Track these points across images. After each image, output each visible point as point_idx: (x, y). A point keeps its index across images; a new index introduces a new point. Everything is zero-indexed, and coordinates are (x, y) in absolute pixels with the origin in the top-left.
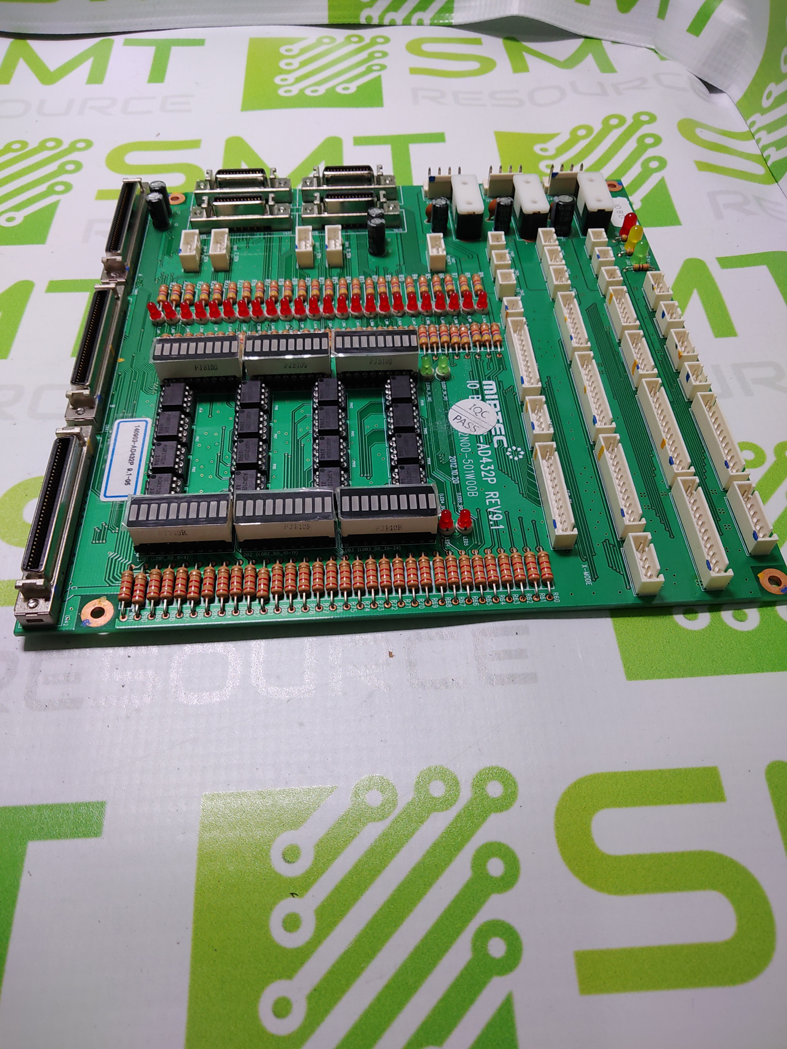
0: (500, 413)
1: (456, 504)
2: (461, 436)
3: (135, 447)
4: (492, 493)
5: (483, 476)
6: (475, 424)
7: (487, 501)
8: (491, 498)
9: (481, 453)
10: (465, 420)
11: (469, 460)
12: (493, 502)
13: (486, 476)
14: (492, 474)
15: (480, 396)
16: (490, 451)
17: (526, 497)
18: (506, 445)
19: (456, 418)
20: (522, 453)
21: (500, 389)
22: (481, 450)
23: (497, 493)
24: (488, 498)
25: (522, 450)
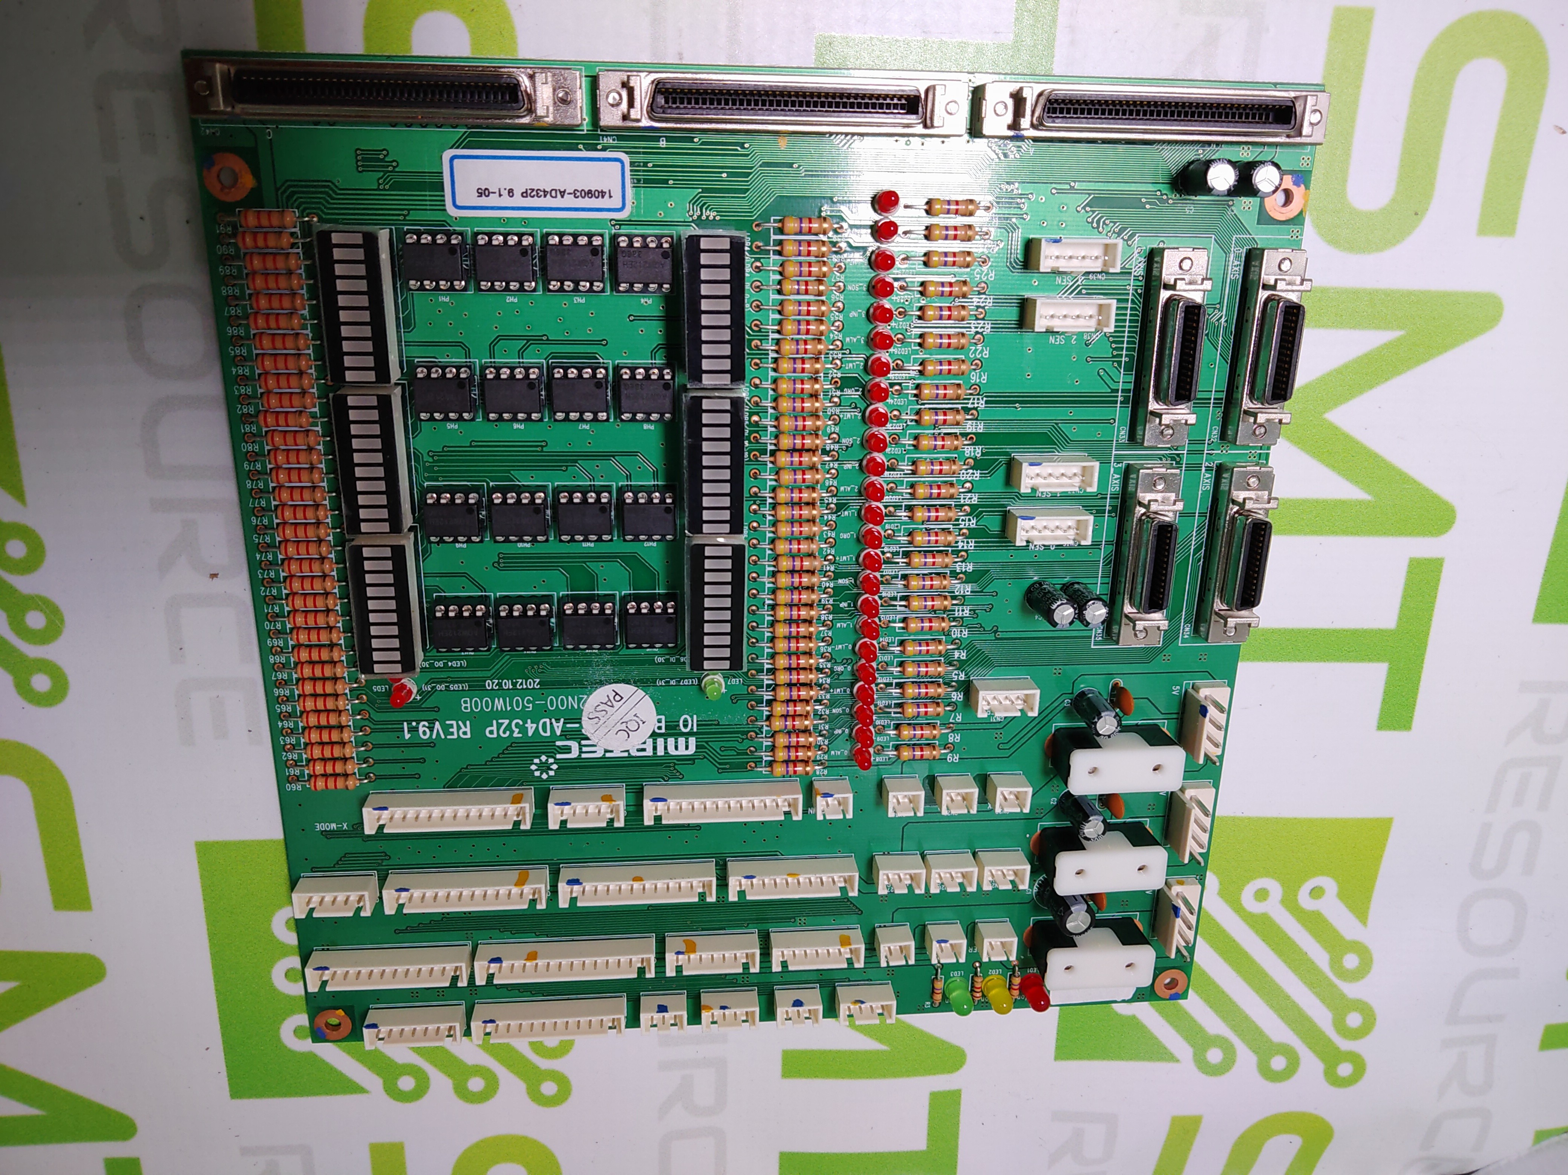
0: (626, 754)
1: (447, 682)
2: (580, 700)
3: (562, 197)
4: (468, 730)
5: (500, 721)
6: (603, 720)
7: (454, 723)
8: (459, 728)
9: (545, 723)
10: (612, 706)
11: (531, 705)
12: (451, 730)
13: (499, 725)
14: (504, 732)
15: (663, 731)
16: (548, 734)
17: (460, 771)
18: (559, 756)
19: (617, 694)
20: (544, 776)
21: (678, 760)
22: (551, 723)
23: (469, 736)
24: (458, 724)
25: (549, 777)
